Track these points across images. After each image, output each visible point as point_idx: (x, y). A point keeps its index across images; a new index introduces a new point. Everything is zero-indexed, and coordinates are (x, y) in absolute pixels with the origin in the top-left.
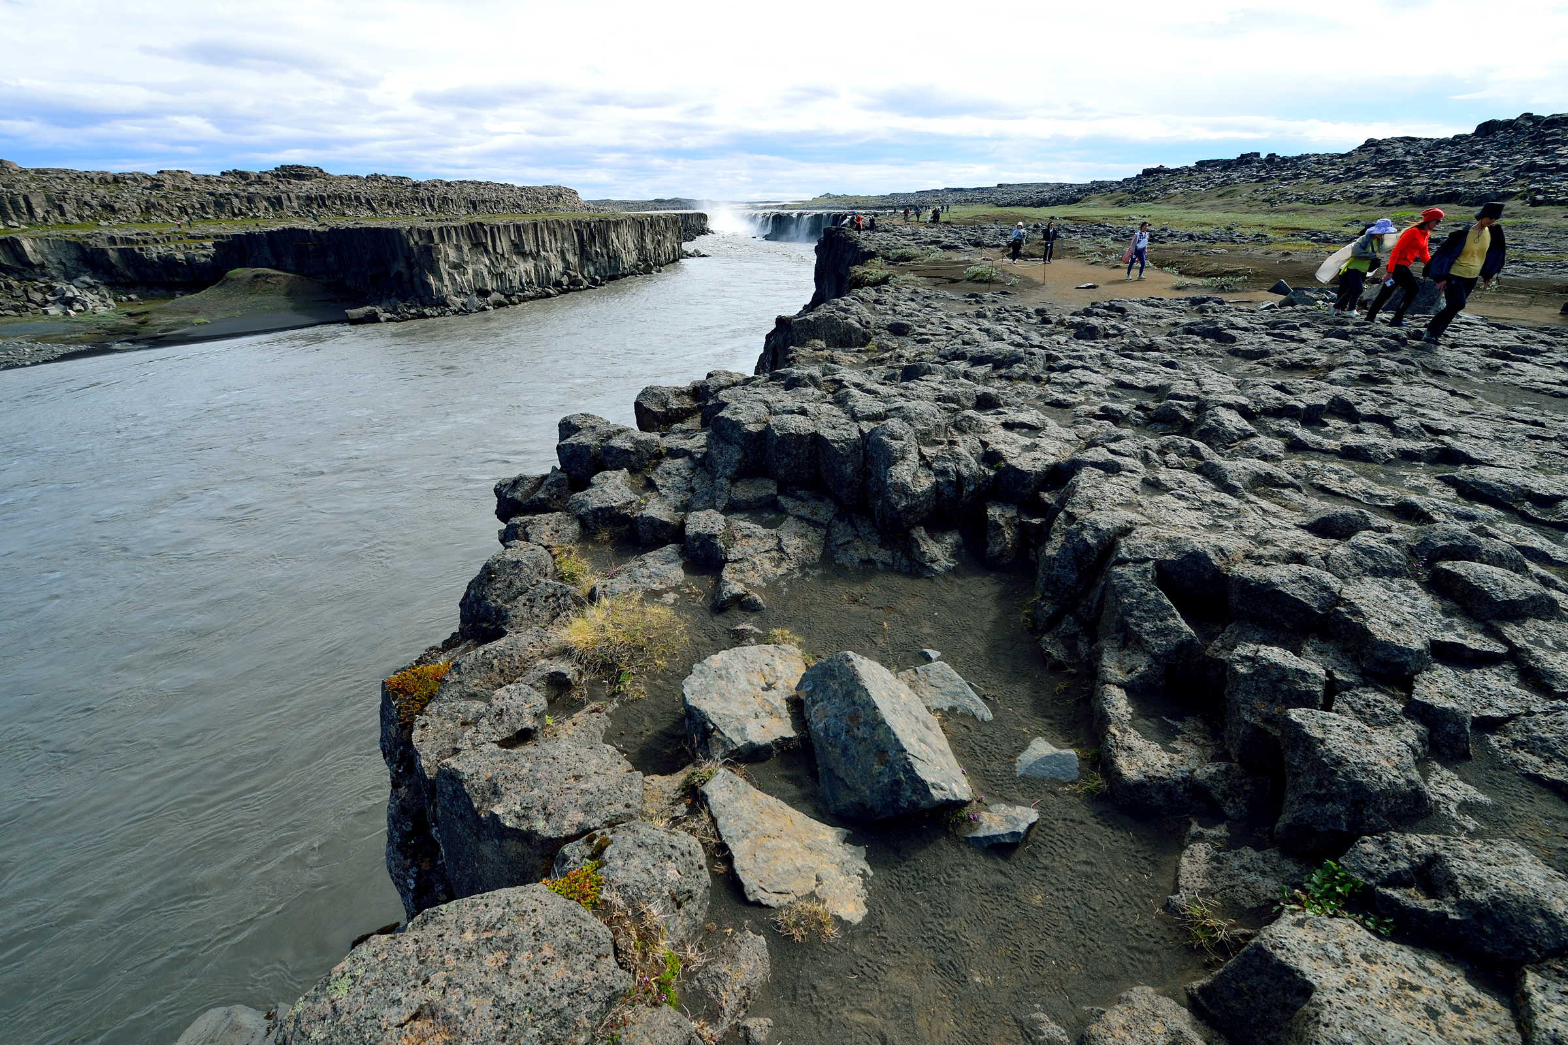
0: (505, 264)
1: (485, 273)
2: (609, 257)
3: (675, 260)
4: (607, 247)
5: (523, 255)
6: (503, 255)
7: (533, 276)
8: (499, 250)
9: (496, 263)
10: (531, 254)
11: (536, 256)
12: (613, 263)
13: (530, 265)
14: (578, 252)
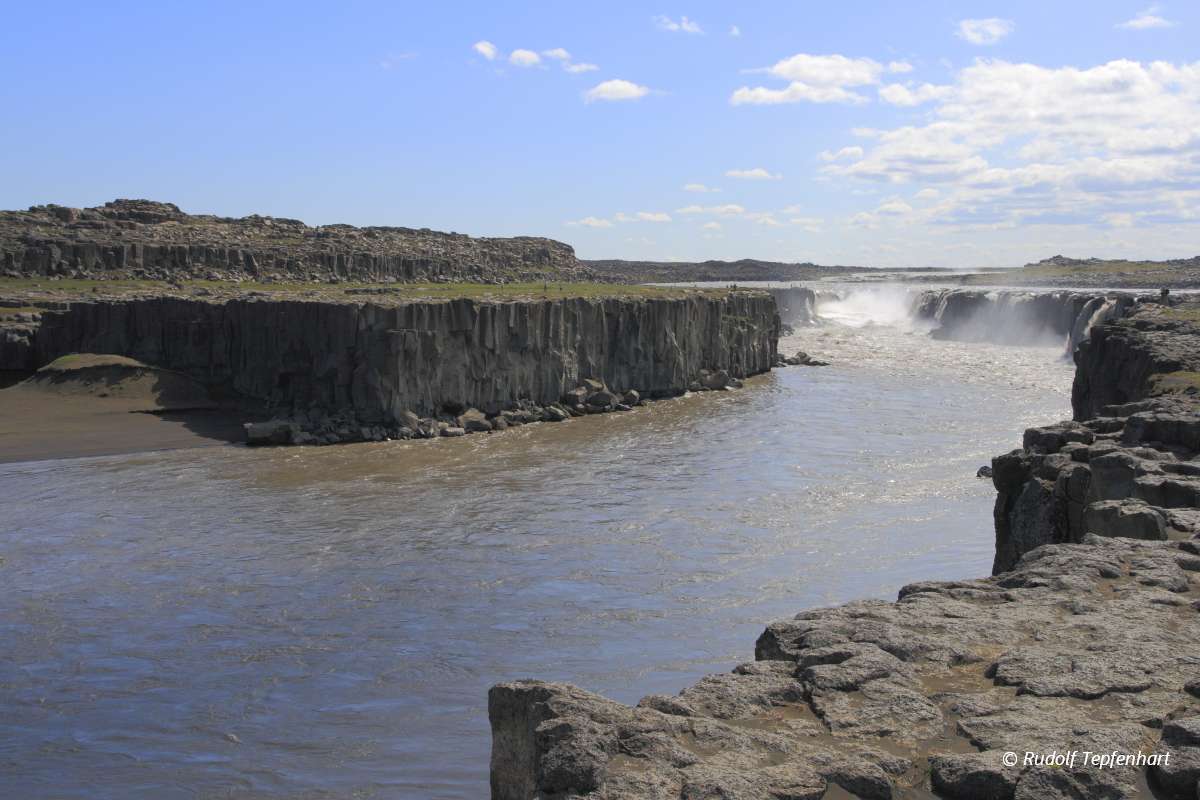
0: (493, 365)
1: (462, 379)
2: (657, 360)
3: (765, 370)
4: (654, 342)
5: (522, 350)
6: (492, 351)
7: (531, 386)
8: (489, 344)
9: (480, 362)
10: (534, 351)
11: (540, 354)
12: (662, 371)
13: (529, 370)
14: (606, 349)
